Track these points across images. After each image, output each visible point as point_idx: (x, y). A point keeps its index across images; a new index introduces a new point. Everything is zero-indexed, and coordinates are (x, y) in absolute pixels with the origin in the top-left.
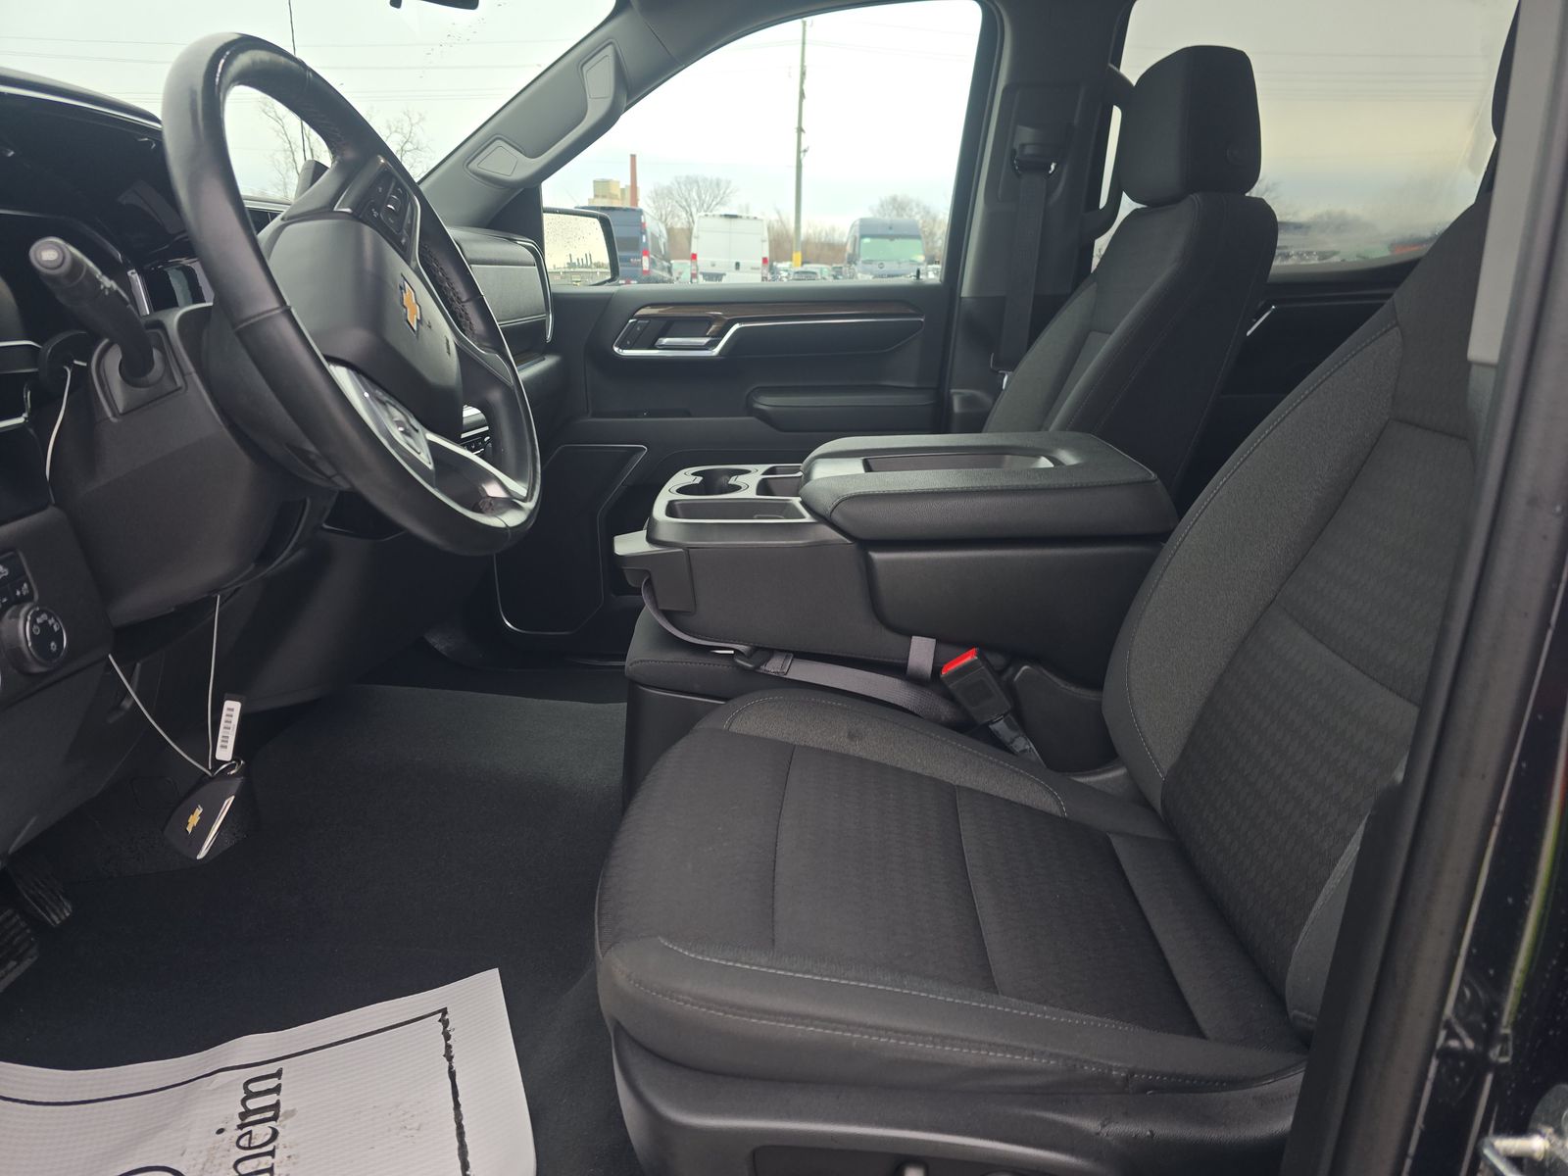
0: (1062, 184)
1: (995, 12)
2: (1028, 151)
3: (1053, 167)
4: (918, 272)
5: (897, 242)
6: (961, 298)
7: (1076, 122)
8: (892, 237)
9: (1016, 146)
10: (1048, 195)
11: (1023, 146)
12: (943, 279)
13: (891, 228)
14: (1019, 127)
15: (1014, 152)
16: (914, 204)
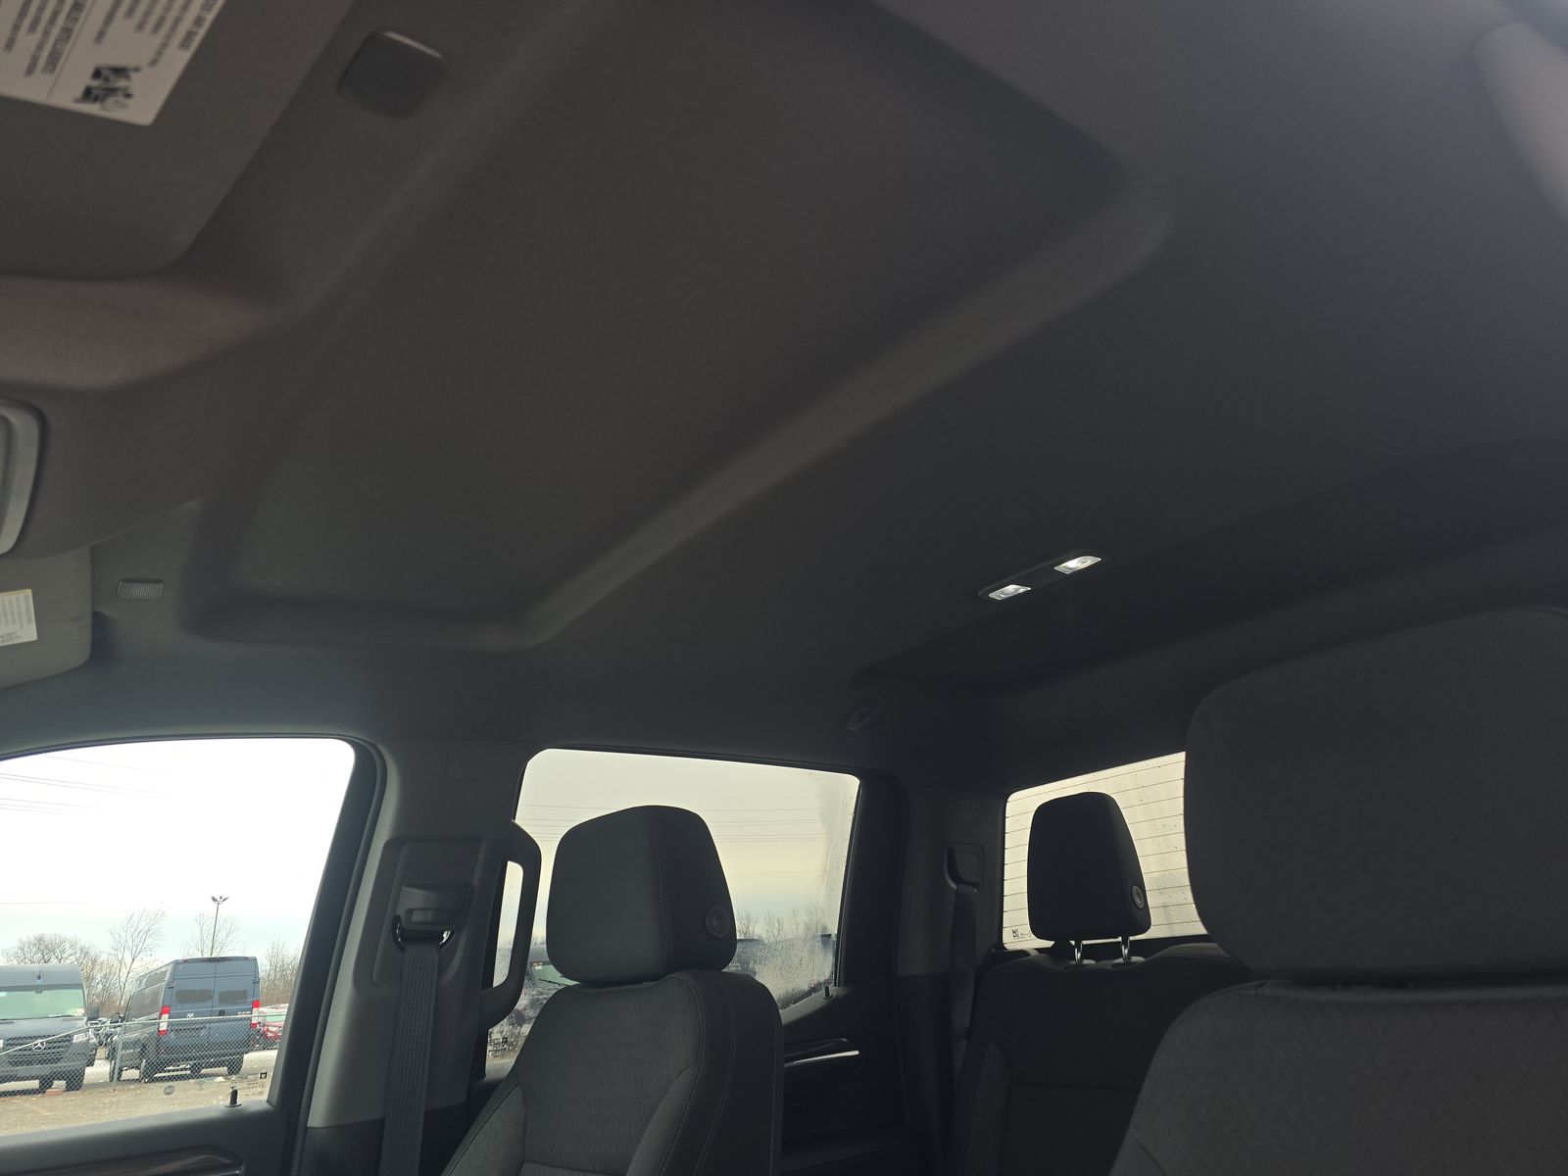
0: (458, 956)
1: (376, 756)
2: (417, 917)
3: (445, 936)
4: (234, 1094)
5: (47, 993)
6: (306, 1128)
7: (476, 881)
8: (39, 989)
9: (401, 912)
10: (441, 972)
11: (410, 911)
12: (274, 1101)
13: (39, 978)
14: (404, 888)
15: (397, 919)
16: (67, 945)
